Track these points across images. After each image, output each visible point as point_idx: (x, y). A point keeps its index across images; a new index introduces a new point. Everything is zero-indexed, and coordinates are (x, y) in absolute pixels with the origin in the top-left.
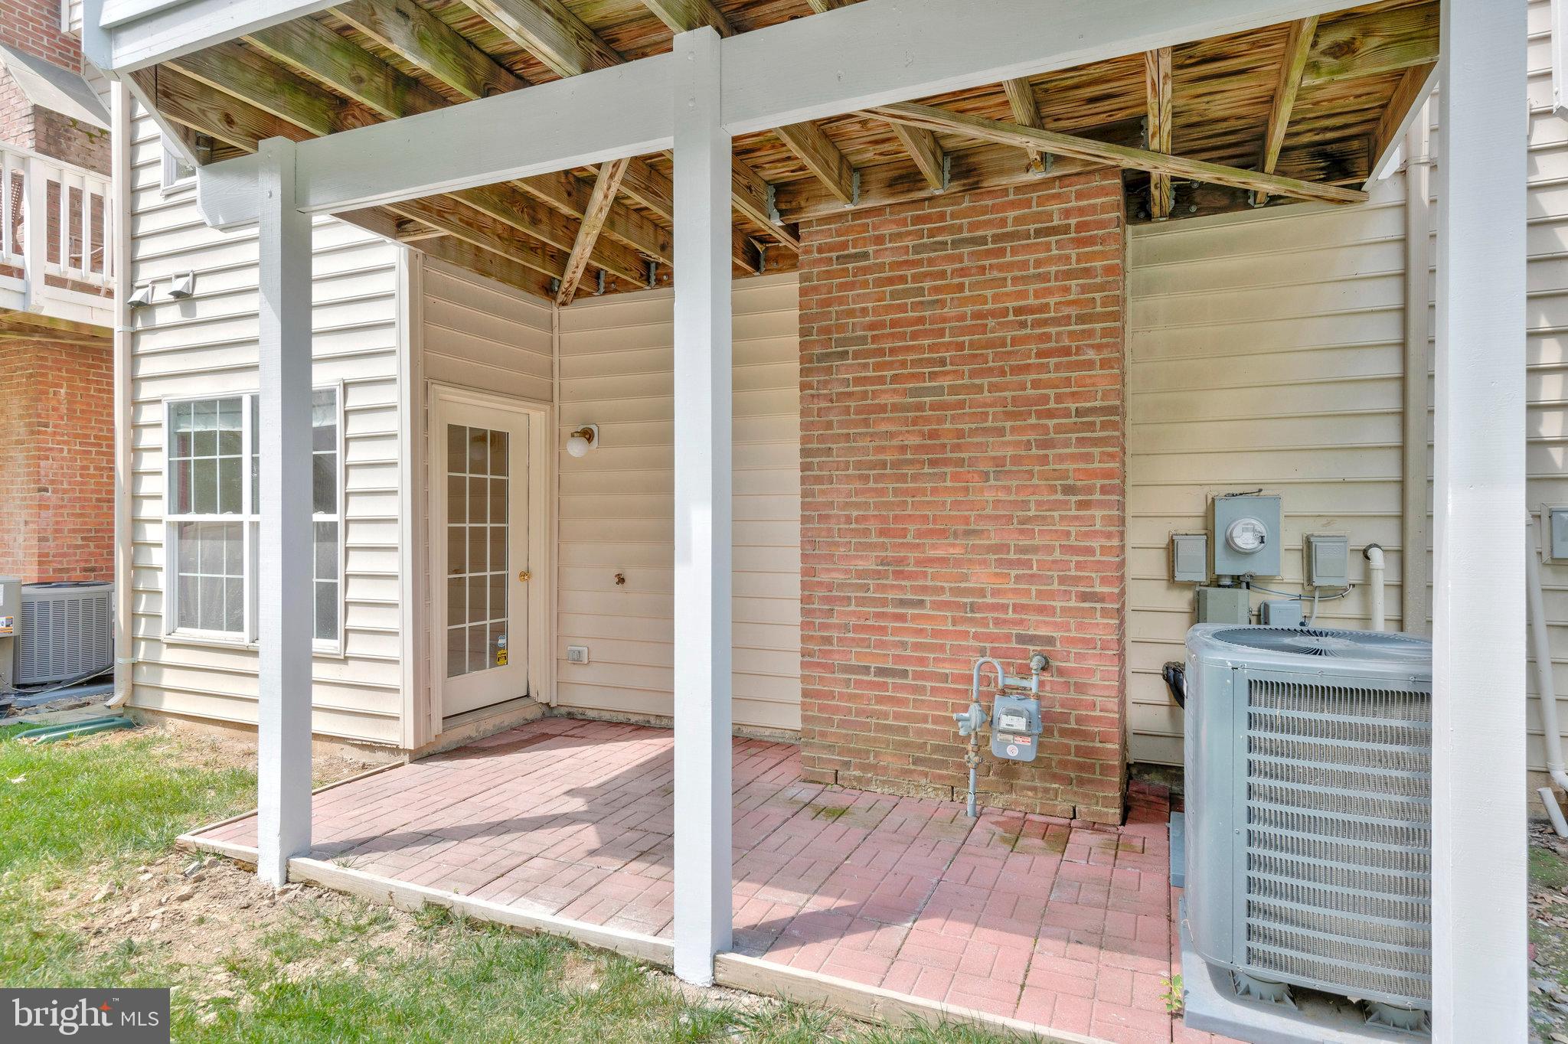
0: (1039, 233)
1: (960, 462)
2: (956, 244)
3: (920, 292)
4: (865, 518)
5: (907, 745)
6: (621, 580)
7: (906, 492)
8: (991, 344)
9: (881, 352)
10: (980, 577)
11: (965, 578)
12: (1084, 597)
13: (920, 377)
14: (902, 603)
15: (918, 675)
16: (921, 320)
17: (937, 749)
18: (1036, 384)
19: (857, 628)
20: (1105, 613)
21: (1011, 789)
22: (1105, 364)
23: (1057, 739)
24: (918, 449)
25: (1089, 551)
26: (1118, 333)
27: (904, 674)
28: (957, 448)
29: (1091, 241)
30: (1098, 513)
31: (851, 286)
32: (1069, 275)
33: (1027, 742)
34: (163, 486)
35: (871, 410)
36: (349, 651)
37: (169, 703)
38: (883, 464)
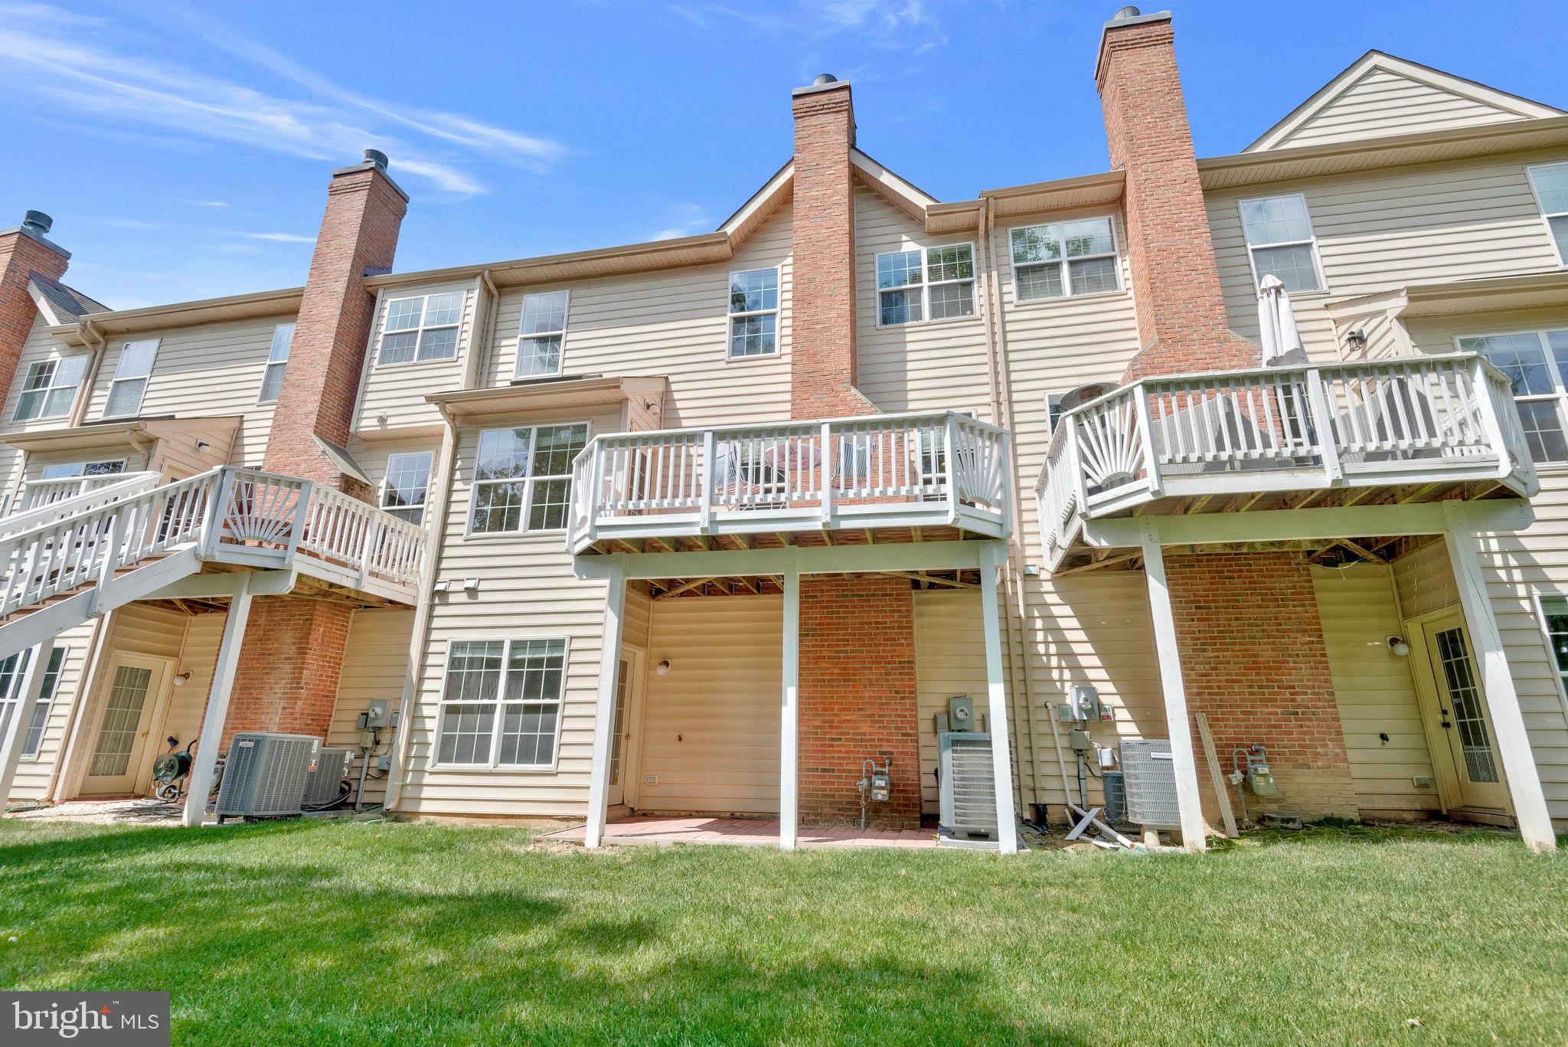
0: (883, 595)
1: (855, 681)
2: (853, 596)
3: (839, 613)
4: (816, 703)
5: (836, 803)
6: (680, 739)
7: (832, 692)
8: (866, 635)
9: (822, 635)
10: (865, 727)
11: (858, 728)
12: (904, 735)
13: (839, 646)
14: (833, 739)
15: (840, 771)
16: (839, 624)
17: (848, 803)
18: (883, 651)
19: (813, 751)
20: (912, 741)
21: (878, 817)
22: (908, 645)
23: (895, 794)
24: (838, 675)
25: (905, 716)
26: (911, 634)
27: (833, 771)
28: (853, 675)
29: (901, 600)
30: (908, 701)
31: (811, 608)
32: (894, 611)
33: (885, 792)
34: (441, 685)
35: (818, 658)
36: (559, 770)
37: (425, 807)
38: (824, 681)
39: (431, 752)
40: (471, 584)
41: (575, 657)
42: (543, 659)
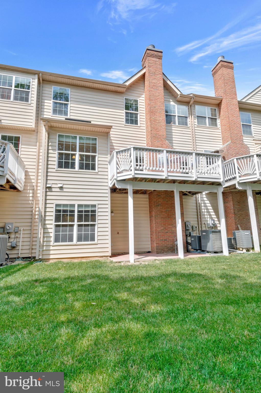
1: (171, 218)
2: (169, 196)
3: (166, 200)
4: (162, 223)
5: (167, 248)
6: (118, 233)
7: (166, 221)
8: (173, 206)
9: (163, 206)
11: (172, 229)
13: (167, 209)
14: (166, 232)
15: (168, 240)
16: (166, 203)
17: (171, 248)
19: (162, 235)
22: (182, 209)
24: (167, 216)
26: (183, 206)
27: (167, 240)
28: (170, 216)
31: (159, 199)
34: (53, 218)
35: (162, 212)
36: (98, 243)
37: (52, 257)
38: (163, 218)
39: (52, 239)
40: (61, 185)
41: (100, 210)
42: (89, 210)
